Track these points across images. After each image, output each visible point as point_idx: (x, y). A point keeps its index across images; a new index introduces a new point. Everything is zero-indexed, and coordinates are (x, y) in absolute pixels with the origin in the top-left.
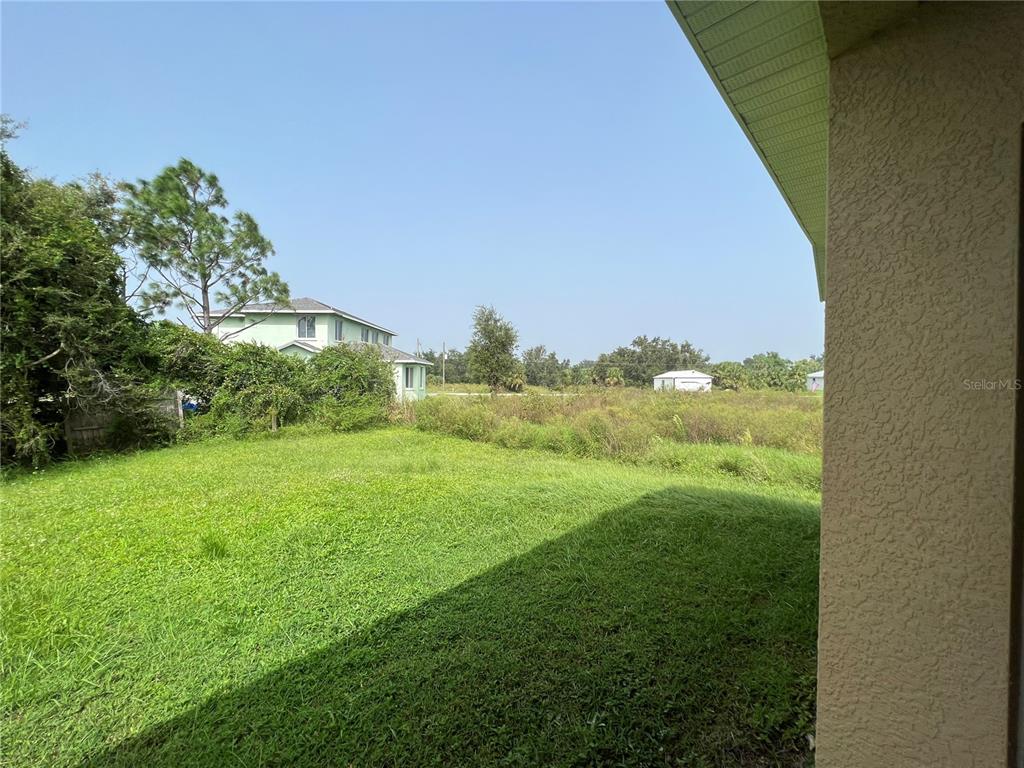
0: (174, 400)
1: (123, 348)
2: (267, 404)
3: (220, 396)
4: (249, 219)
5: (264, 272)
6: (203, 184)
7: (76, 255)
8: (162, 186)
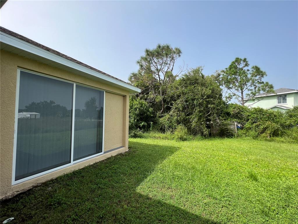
0: (234, 125)
3: (247, 125)
4: (256, 67)
5: (263, 83)
6: (242, 62)
7: (213, 90)
8: (231, 68)
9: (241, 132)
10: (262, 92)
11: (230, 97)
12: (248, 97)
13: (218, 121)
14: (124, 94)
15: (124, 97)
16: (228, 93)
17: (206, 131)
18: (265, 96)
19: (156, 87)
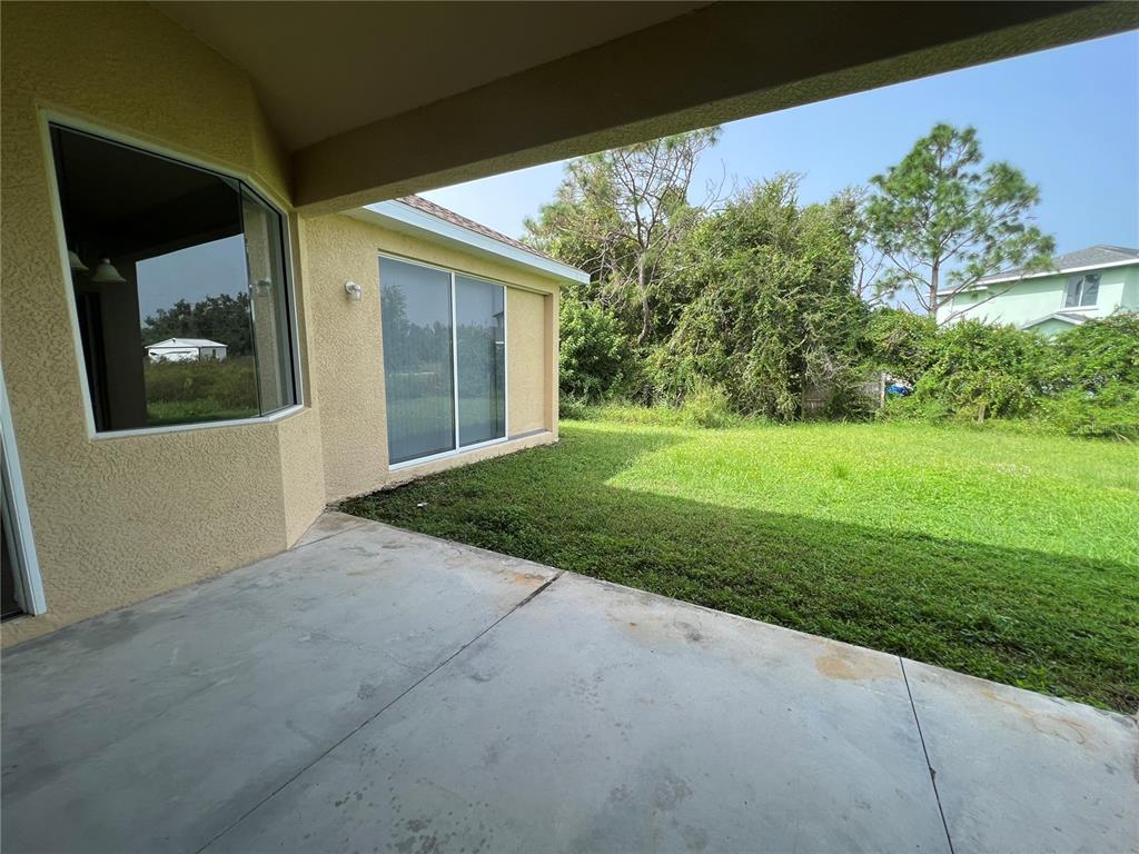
0: (877, 382)
1: (846, 335)
2: (977, 393)
3: (927, 381)
4: (1004, 169)
5: (1019, 228)
6: (954, 144)
7: (819, 265)
8: (909, 166)
9: (898, 403)
10: (1006, 265)
11: (892, 285)
12: (956, 283)
13: (829, 366)
14: (546, 289)
15: (547, 297)
16: (885, 269)
17: (785, 402)
18: (1018, 278)
19: (625, 256)
